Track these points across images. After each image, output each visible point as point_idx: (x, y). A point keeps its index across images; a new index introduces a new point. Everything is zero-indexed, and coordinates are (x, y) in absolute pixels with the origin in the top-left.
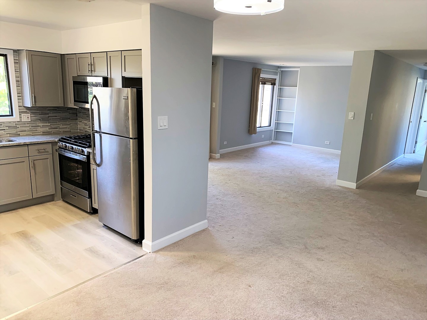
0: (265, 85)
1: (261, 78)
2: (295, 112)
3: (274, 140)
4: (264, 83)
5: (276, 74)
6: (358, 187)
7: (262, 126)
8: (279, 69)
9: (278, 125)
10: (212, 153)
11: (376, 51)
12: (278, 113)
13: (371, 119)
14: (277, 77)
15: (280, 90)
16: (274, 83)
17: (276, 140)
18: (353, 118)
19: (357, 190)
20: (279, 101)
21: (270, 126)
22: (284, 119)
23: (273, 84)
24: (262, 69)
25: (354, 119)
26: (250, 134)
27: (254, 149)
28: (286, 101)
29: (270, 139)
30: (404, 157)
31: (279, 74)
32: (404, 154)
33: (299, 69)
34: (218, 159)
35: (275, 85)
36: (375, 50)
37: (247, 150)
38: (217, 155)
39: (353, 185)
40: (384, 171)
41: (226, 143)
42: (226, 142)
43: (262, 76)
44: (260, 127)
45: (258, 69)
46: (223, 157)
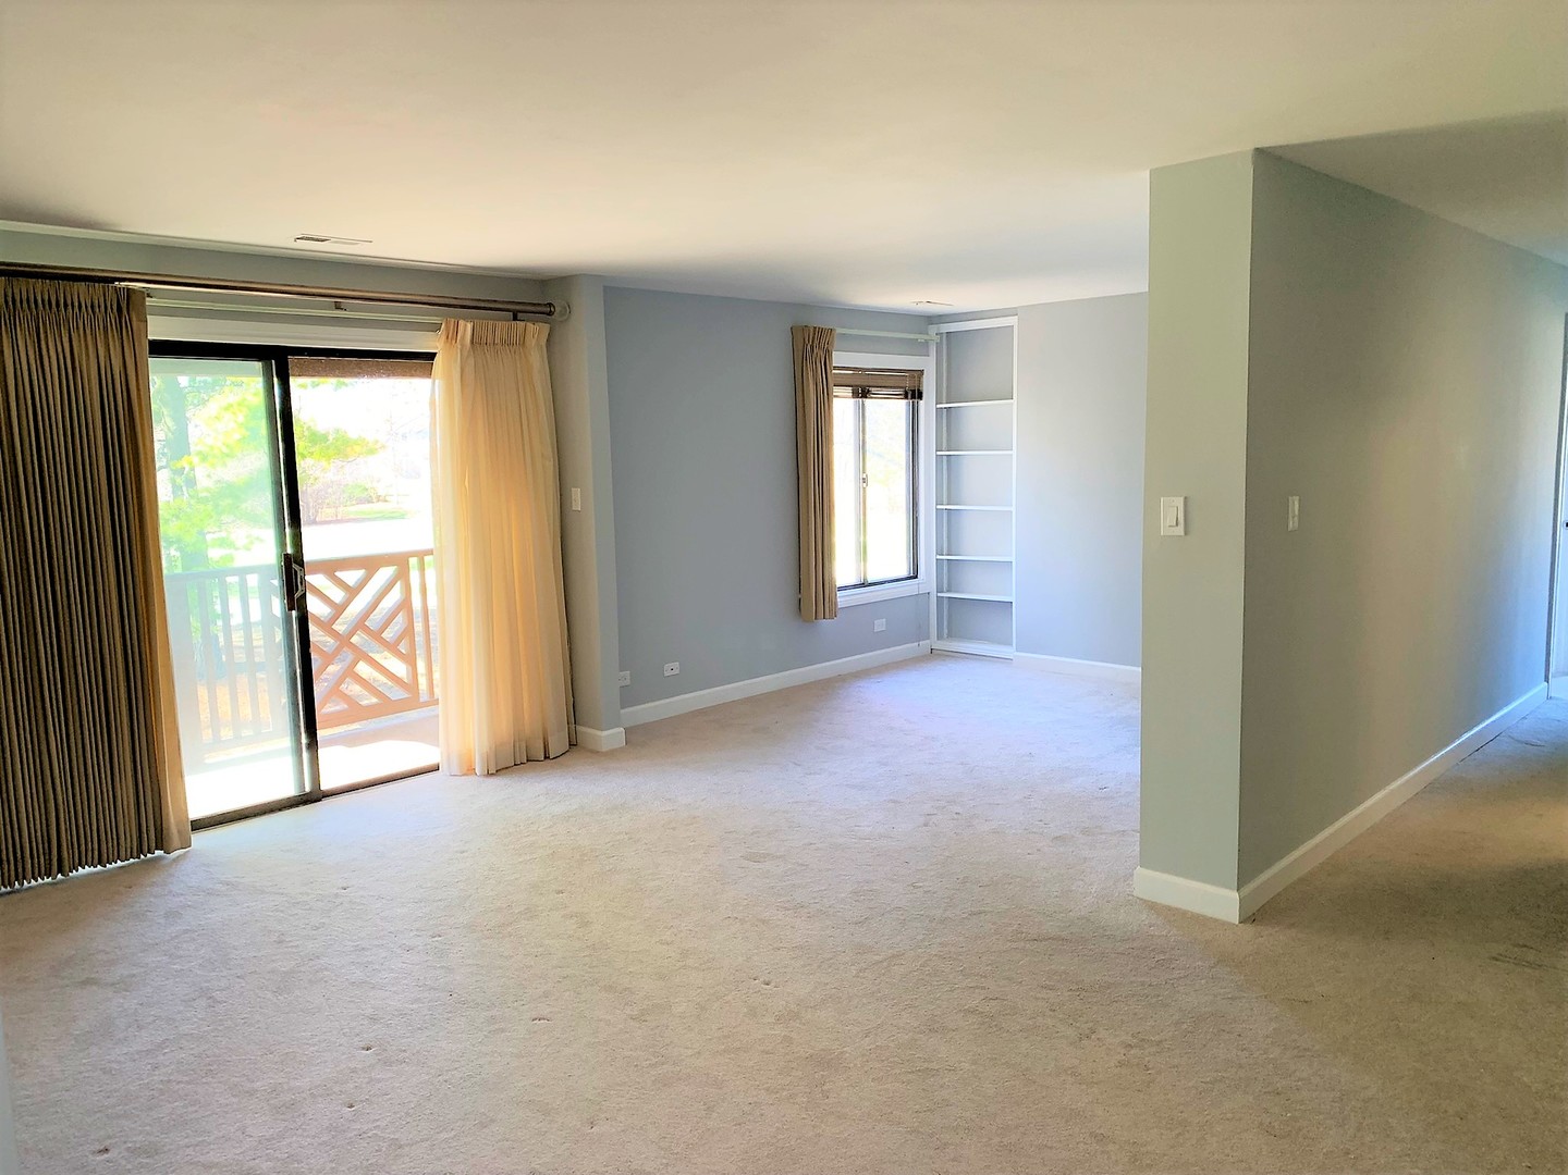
0: (867, 401)
1: (836, 368)
2: (1013, 509)
3: (940, 637)
4: (862, 392)
5: (921, 349)
6: (1251, 917)
7: (870, 581)
8: (933, 330)
9: (950, 570)
10: (589, 727)
11: (1260, 153)
12: (949, 521)
14: (928, 365)
15: (947, 419)
16: (913, 391)
17: (950, 635)
18: (1180, 530)
20: (949, 467)
21: (916, 577)
22: (974, 547)
23: (915, 394)
24: (839, 331)
25: (1186, 533)
26: (804, 621)
27: (826, 688)
28: (976, 464)
29: (921, 634)
30: (1549, 698)
31: (933, 350)
32: (1547, 680)
33: (1012, 321)
34: (612, 754)
35: (920, 397)
36: (1257, 149)
37: (788, 698)
38: (605, 733)
39: (1222, 902)
40: (1435, 788)
41: (676, 672)
42: (677, 663)
43: (840, 358)
44: (863, 585)
45: (815, 328)
46: (642, 740)
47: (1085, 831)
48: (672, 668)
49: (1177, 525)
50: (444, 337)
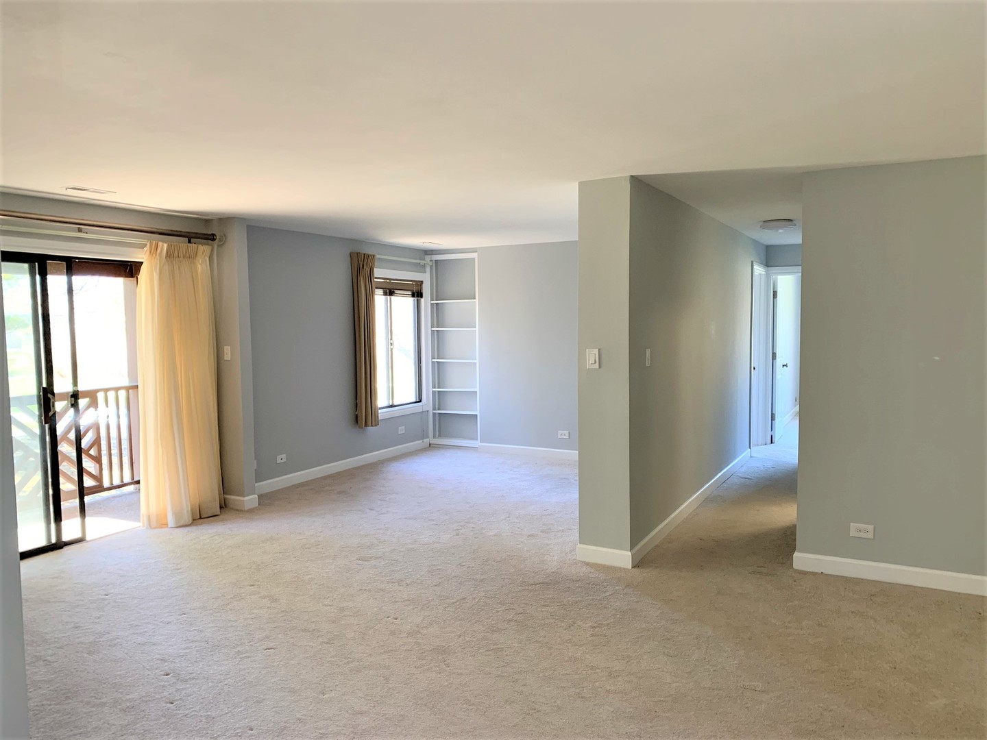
0: (393, 297)
1: (376, 278)
2: (477, 361)
3: (434, 437)
4: (390, 292)
5: (421, 268)
6: (637, 565)
7: (395, 403)
8: (428, 258)
9: (440, 397)
11: (634, 179)
12: (439, 368)
13: (648, 364)
14: (425, 278)
15: (437, 310)
16: (418, 293)
17: (440, 436)
18: (597, 366)
19: (636, 570)
20: (438, 337)
21: (420, 401)
22: (455, 383)
23: (418, 294)
24: (378, 256)
25: (600, 367)
26: (359, 427)
27: (373, 468)
28: (453, 333)
29: (424, 436)
30: (751, 457)
31: (428, 269)
32: (750, 448)
33: (474, 255)
34: (251, 511)
35: (422, 297)
36: (632, 176)
37: (351, 474)
38: (246, 498)
39: (622, 558)
40: (708, 500)
41: (284, 460)
42: (285, 455)
43: (380, 273)
44: (391, 406)
45: (364, 254)
46: (268, 502)
47: (543, 531)
48: (281, 458)
49: (595, 363)
50: (148, 252)
